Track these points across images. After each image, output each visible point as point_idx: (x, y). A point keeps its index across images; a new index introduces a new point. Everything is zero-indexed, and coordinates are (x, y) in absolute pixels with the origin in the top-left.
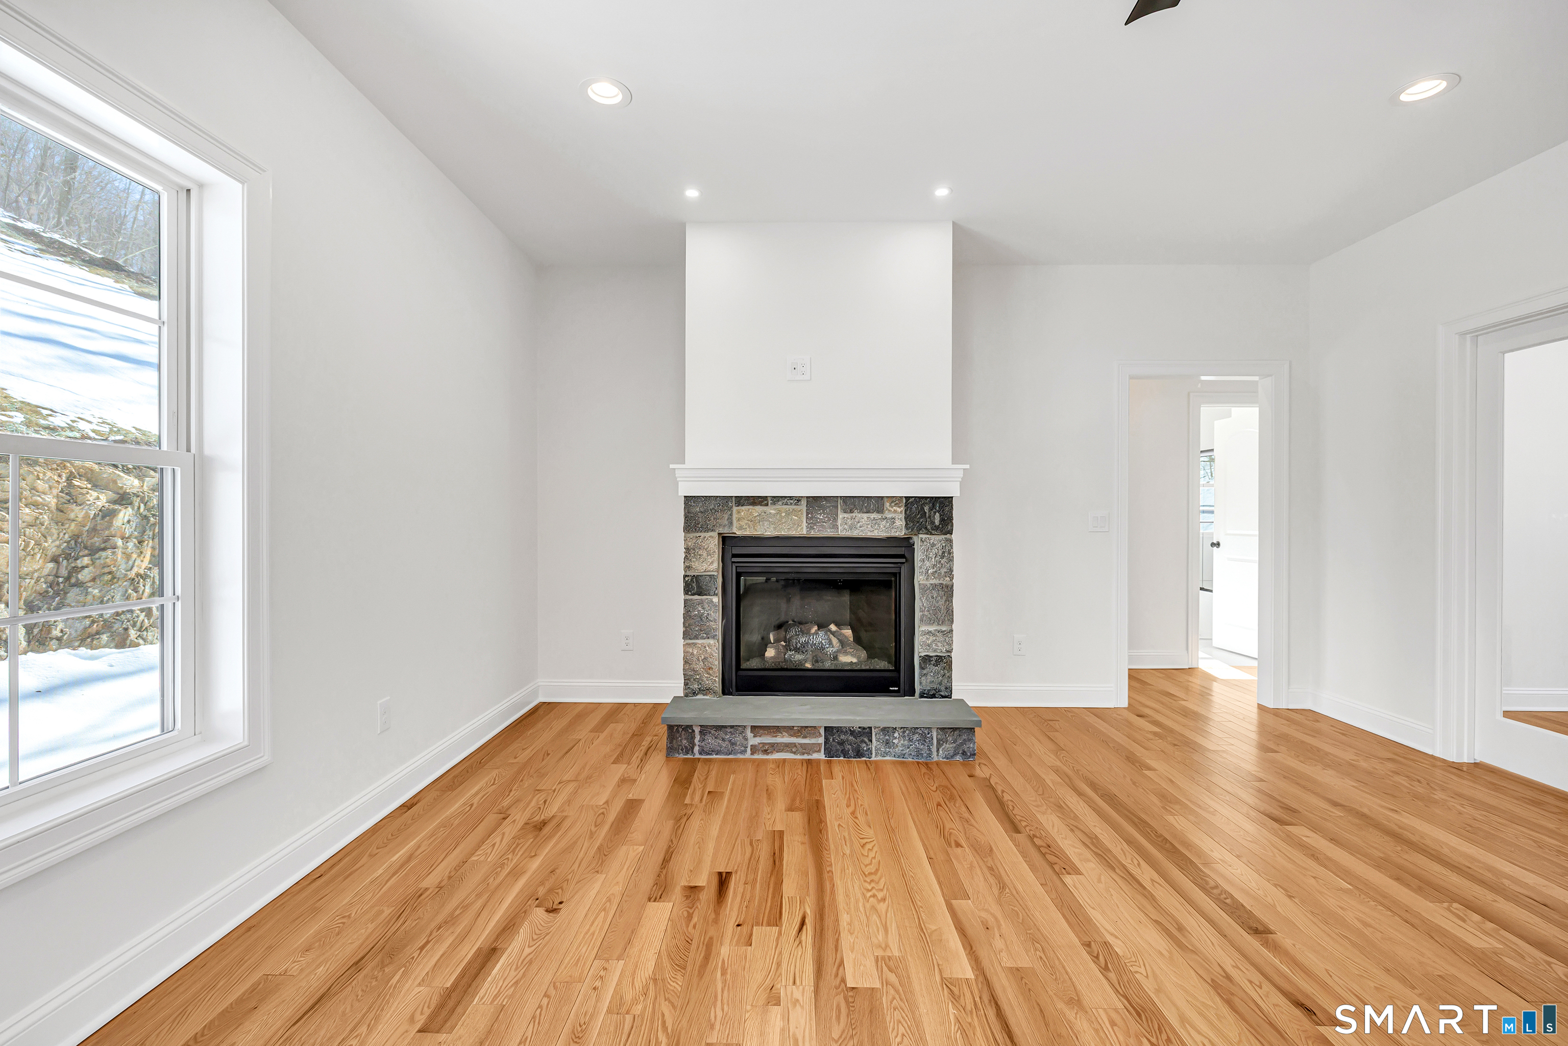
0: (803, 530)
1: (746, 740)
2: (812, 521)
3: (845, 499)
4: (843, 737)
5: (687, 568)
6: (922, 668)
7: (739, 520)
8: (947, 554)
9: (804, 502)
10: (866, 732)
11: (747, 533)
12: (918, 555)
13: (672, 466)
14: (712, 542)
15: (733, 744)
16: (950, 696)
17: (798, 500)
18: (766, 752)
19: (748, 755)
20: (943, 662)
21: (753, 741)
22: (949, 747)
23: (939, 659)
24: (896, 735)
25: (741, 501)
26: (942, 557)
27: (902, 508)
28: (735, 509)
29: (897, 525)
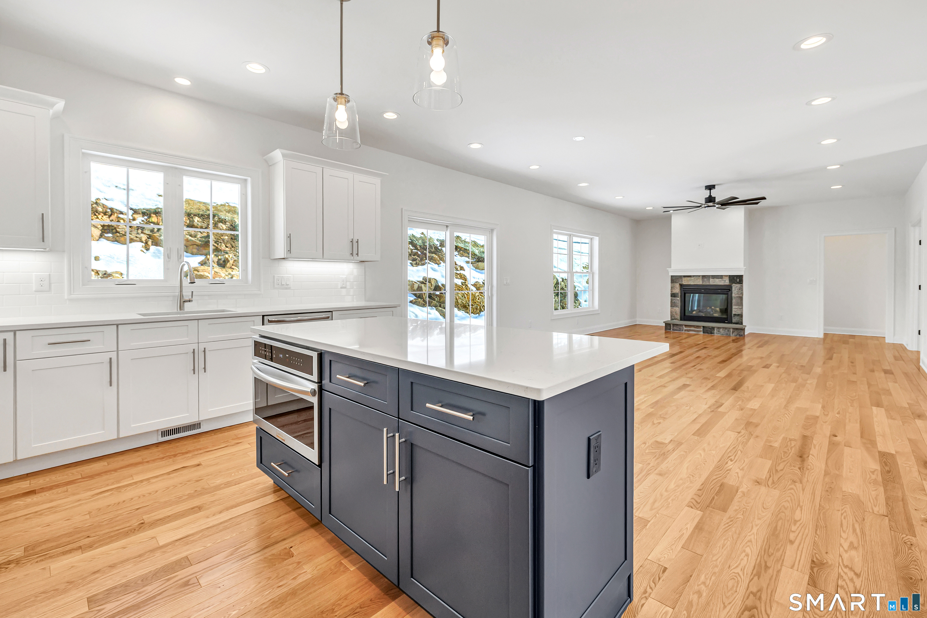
0: (701, 283)
1: (683, 328)
2: (703, 281)
3: (712, 276)
4: (707, 329)
5: (671, 291)
6: (734, 317)
7: (684, 281)
8: (741, 289)
9: (701, 277)
10: (713, 328)
11: (686, 283)
12: (733, 289)
13: (668, 269)
14: (677, 286)
15: (680, 329)
16: (742, 324)
17: (699, 276)
18: (688, 331)
20: (741, 316)
21: (685, 328)
22: (736, 333)
23: (738, 315)
24: (722, 330)
25: (685, 276)
26: (740, 289)
27: (728, 278)
28: (683, 278)
29: (727, 282)
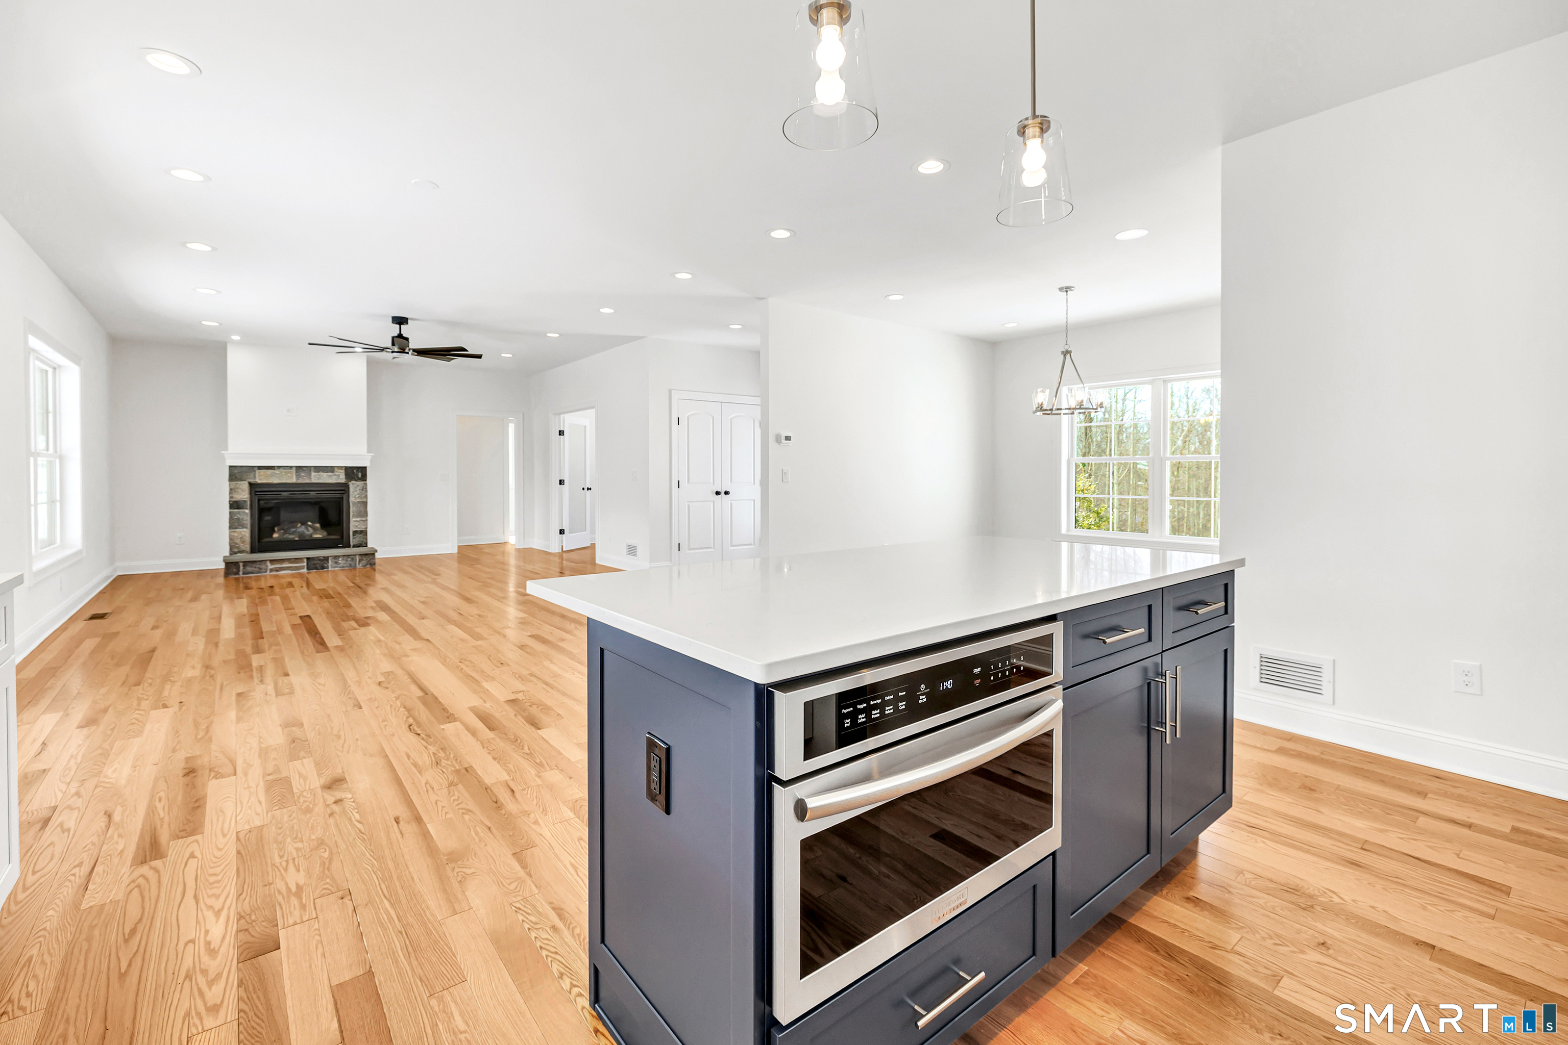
0: (293, 480)
1: (267, 566)
2: (298, 476)
3: (314, 467)
4: (316, 562)
5: (231, 497)
6: (354, 535)
7: (259, 476)
8: (365, 489)
9: (294, 468)
10: (326, 559)
11: (264, 481)
12: (351, 490)
13: (223, 452)
14: (245, 486)
15: (260, 569)
16: (367, 546)
17: (291, 467)
19: (268, 572)
20: (364, 533)
21: (270, 566)
22: (364, 562)
23: (361, 532)
24: (340, 559)
25: (260, 468)
26: (363, 490)
27: (343, 471)
28: (257, 471)
29: (341, 478)
